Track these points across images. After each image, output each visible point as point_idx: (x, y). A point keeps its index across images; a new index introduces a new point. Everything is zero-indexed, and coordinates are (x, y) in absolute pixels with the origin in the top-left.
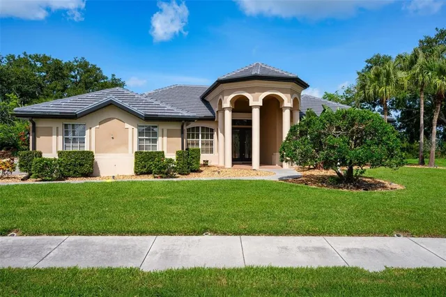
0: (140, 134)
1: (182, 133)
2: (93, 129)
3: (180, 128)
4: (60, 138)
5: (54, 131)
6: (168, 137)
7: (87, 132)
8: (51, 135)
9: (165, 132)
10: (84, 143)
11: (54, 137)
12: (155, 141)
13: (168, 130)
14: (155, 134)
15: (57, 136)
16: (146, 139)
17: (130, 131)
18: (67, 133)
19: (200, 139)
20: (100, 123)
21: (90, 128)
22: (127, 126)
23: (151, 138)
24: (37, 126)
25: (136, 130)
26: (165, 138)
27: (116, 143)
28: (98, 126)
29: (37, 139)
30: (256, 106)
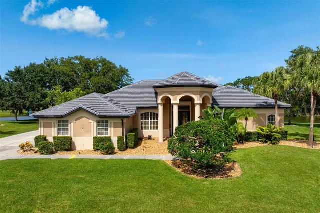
0: (98, 125)
1: (123, 125)
2: (73, 124)
4: (56, 129)
5: (53, 125)
6: (114, 128)
7: (70, 125)
8: (51, 127)
9: (113, 124)
11: (53, 129)
12: (107, 130)
13: (114, 123)
14: (107, 126)
16: (102, 129)
17: (92, 124)
18: (59, 126)
19: (150, 121)
20: (77, 120)
21: (71, 123)
22: (91, 121)
23: (105, 128)
25: (96, 124)
26: (113, 129)
27: (85, 131)
28: (75, 122)
30: (176, 104)
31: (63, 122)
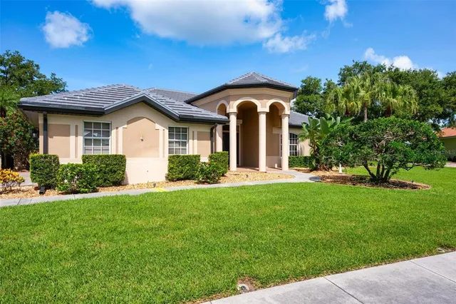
0: (171, 136)
1: (212, 136)
2: (120, 129)
3: (209, 131)
4: (81, 139)
5: (73, 130)
6: (198, 139)
7: (114, 132)
8: (68, 135)
9: (196, 136)
10: (108, 145)
11: (72, 138)
12: (184, 144)
13: (199, 133)
14: (185, 137)
15: (76, 136)
16: (176, 142)
17: (161, 132)
20: (129, 123)
21: (117, 128)
22: (157, 126)
23: (181, 140)
24: (50, 122)
25: (167, 132)
26: (196, 141)
27: (145, 145)
28: (126, 126)
29: (50, 139)
30: (263, 113)
31: (97, 125)
